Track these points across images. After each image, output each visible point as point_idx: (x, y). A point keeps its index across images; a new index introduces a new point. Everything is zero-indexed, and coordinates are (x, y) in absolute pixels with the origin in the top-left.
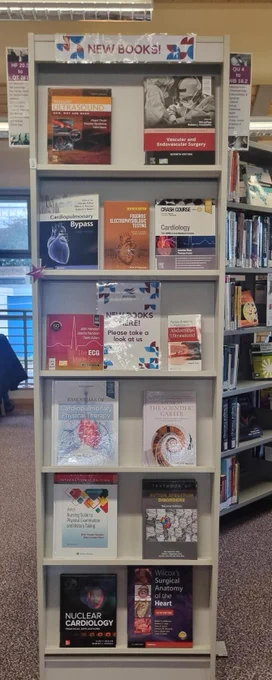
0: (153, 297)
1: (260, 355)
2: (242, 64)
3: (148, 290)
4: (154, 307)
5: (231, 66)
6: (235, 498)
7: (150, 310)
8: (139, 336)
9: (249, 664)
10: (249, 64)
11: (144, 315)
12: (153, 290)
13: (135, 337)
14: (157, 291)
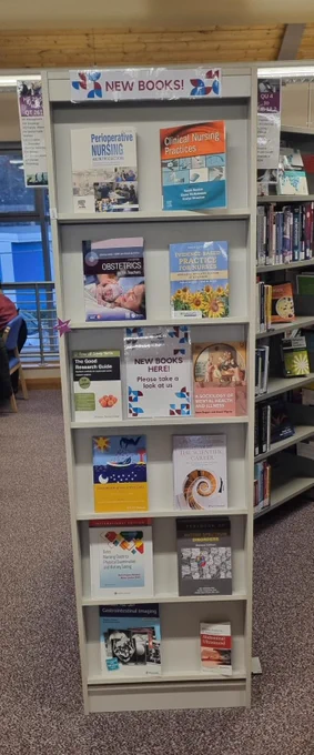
0: (182, 341)
1: (292, 350)
2: (271, 90)
3: (177, 335)
4: (183, 352)
5: (259, 93)
6: (267, 500)
7: (180, 355)
8: (168, 382)
9: (283, 680)
10: (278, 90)
11: (174, 360)
12: (182, 334)
13: (166, 383)
14: (186, 335)
